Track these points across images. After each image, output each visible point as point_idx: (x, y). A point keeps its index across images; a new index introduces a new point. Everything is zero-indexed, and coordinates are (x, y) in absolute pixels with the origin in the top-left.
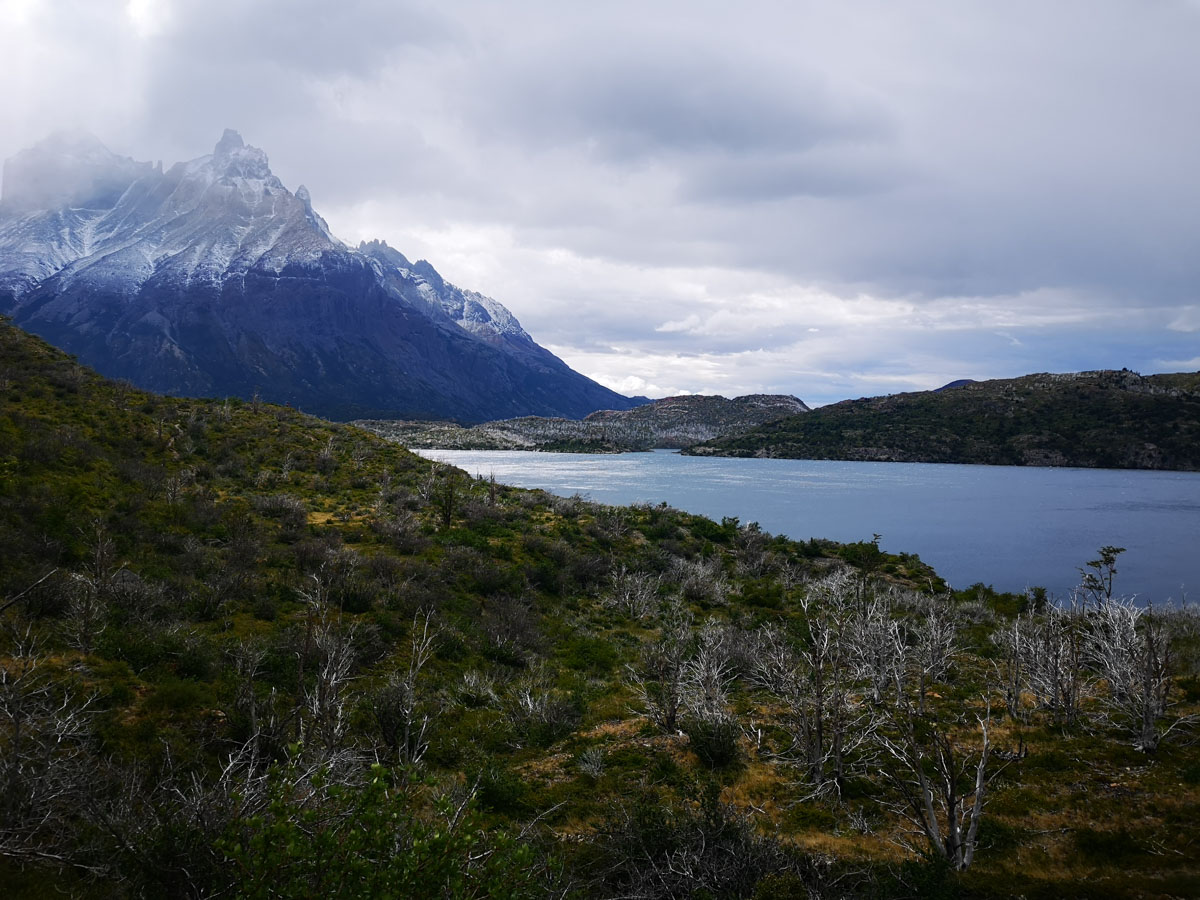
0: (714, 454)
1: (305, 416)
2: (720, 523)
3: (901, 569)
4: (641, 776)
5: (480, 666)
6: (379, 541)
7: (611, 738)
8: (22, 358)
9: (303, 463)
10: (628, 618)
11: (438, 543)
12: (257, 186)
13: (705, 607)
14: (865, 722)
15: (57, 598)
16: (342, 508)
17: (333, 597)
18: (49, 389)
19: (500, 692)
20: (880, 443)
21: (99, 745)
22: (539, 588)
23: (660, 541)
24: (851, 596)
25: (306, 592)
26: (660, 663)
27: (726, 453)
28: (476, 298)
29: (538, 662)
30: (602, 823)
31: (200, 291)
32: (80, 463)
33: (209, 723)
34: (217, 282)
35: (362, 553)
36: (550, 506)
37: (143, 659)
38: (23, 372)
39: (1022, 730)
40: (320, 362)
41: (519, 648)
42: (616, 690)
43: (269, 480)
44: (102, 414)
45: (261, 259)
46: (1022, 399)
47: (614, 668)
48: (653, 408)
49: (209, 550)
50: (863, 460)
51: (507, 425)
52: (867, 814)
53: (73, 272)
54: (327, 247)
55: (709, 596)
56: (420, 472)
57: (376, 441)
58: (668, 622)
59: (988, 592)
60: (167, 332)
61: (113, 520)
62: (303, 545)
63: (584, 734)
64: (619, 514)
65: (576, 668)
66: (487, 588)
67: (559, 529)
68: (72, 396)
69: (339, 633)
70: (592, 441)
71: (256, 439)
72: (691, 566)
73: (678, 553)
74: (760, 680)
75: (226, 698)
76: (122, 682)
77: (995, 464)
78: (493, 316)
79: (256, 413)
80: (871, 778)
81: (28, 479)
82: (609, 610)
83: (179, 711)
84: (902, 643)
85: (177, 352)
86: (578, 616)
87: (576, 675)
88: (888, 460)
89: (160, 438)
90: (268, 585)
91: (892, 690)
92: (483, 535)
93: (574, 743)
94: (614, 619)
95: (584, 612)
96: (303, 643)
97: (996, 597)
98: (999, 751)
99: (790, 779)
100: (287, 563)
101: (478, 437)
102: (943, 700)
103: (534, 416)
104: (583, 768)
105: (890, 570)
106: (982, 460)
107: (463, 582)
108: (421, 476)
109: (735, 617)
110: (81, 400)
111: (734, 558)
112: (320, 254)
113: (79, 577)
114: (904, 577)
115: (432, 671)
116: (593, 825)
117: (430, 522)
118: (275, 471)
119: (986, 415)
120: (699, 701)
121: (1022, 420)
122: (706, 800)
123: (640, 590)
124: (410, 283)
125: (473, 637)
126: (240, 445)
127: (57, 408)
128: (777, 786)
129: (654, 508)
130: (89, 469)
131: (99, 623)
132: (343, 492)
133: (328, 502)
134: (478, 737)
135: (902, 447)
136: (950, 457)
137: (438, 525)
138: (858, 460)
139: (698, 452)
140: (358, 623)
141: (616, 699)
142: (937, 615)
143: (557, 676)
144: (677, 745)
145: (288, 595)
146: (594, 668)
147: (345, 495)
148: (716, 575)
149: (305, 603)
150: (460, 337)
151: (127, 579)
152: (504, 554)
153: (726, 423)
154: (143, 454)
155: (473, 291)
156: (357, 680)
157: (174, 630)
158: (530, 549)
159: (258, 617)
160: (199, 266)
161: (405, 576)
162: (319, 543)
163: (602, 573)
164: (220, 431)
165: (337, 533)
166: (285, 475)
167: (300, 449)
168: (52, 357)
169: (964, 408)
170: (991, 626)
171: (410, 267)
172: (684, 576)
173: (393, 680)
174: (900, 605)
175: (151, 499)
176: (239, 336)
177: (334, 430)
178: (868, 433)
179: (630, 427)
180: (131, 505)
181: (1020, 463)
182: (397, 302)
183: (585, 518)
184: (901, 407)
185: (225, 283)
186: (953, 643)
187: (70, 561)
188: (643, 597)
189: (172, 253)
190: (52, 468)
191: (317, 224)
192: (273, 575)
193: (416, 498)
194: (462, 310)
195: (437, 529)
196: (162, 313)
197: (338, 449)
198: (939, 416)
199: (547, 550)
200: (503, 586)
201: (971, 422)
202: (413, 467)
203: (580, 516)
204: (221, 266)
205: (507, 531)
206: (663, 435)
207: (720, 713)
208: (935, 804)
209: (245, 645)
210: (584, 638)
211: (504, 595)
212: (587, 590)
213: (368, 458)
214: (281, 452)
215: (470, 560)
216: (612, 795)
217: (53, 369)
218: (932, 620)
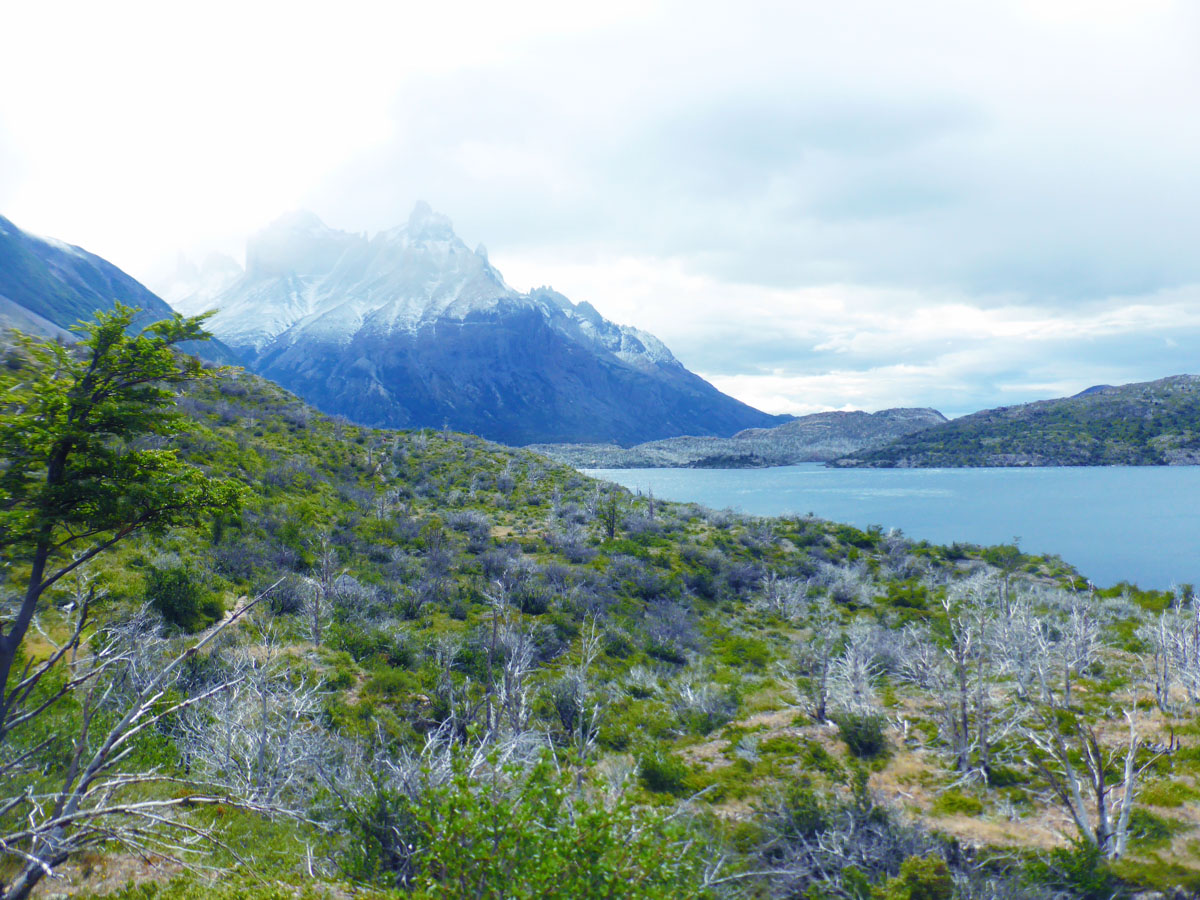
0: (858, 465)
1: (487, 442)
2: (865, 531)
3: (1044, 568)
4: (794, 763)
5: (644, 662)
6: (552, 552)
7: (765, 727)
8: (263, 400)
9: (486, 484)
10: (780, 619)
11: (604, 553)
12: (443, 247)
13: (853, 608)
14: (1010, 714)
15: (294, 598)
16: (520, 523)
17: (514, 600)
18: (284, 425)
19: (664, 686)
20: (1019, 450)
21: (329, 721)
22: (696, 593)
23: (808, 548)
24: (994, 595)
25: (492, 595)
26: (810, 660)
27: (869, 464)
28: (632, 333)
29: (697, 659)
30: (759, 804)
31: (399, 340)
32: (308, 486)
33: (416, 706)
34: (413, 331)
35: (538, 562)
36: (704, 518)
37: (361, 651)
38: (263, 412)
39: (1174, 723)
40: (498, 395)
41: (679, 647)
42: (770, 684)
43: (459, 499)
44: (324, 445)
45: (448, 309)
46: (1162, 401)
47: (767, 665)
48: (797, 425)
49: (411, 559)
50: (1002, 466)
51: (662, 445)
52: (1015, 801)
53: (301, 327)
54: (503, 295)
55: (856, 598)
56: (586, 489)
57: (547, 463)
58: (817, 623)
59: (1134, 590)
60: (373, 374)
61: (335, 533)
62: (488, 555)
63: (740, 724)
64: (769, 524)
65: (732, 664)
66: (648, 595)
67: (713, 540)
68: (302, 430)
69: (522, 632)
70: (742, 457)
71: (447, 463)
72: (837, 571)
73: (825, 559)
74: (905, 675)
75: (429, 685)
76: (345, 670)
77: (1136, 465)
78: (647, 347)
79: (446, 441)
80: (1017, 767)
81: (270, 500)
82: (762, 613)
83: (391, 695)
84: (1045, 639)
85: (383, 391)
86: (733, 617)
87: (732, 670)
88: (1028, 465)
89: (370, 464)
90: (460, 590)
91: (1036, 684)
92: (644, 545)
93: (732, 731)
94: (767, 620)
95: (739, 614)
96: (491, 639)
97: (1142, 593)
98: (1149, 743)
99: (938, 768)
100: (475, 570)
101: (637, 456)
102: (1089, 693)
103: (687, 436)
104: (741, 754)
105: (1032, 570)
106: (1122, 462)
107: (628, 588)
108: (588, 493)
109: (881, 618)
110: (308, 433)
111: (879, 562)
112: (497, 302)
113: (310, 581)
114: (1047, 576)
115: (602, 666)
116: (751, 805)
117: (596, 534)
118: (463, 491)
119: (1125, 418)
120: (847, 694)
121: (1163, 422)
122: (855, 785)
123: (791, 594)
124: (574, 320)
125: (637, 637)
126: (434, 469)
127: (290, 441)
128: (925, 775)
129: (801, 517)
130: (315, 491)
131: (326, 619)
132: (520, 509)
133: (509, 516)
134: (645, 725)
135: (1042, 452)
136: (1090, 460)
137: (604, 536)
138: (997, 466)
139: (842, 464)
140: (537, 623)
141: (769, 692)
142: (1080, 612)
143: (715, 672)
144: (828, 735)
145: (477, 598)
146: (749, 665)
147: (522, 511)
148: (862, 579)
149: (491, 605)
150: (619, 368)
151: (346, 582)
152: (663, 563)
153: (868, 437)
154: (357, 479)
155: (629, 326)
156: (537, 673)
157: (385, 626)
158: (687, 558)
159: (453, 616)
160: (398, 317)
161: (576, 582)
162: (500, 553)
163: (754, 579)
164: (417, 457)
165: (516, 544)
166: (472, 494)
167: (484, 472)
168: (286, 399)
169: (1102, 413)
170: (1136, 622)
171: (573, 308)
172: (830, 581)
173: (568, 674)
174: (1043, 603)
175: (365, 515)
176: (431, 376)
177: (512, 454)
178: (1007, 441)
179: (777, 443)
180: (349, 520)
181: (1161, 463)
182: (564, 339)
183: (737, 528)
184: (1038, 414)
185: (419, 330)
186: (1098, 638)
187: (302, 567)
188: (793, 600)
189: (376, 308)
190: (287, 490)
191: (494, 276)
192: (465, 580)
193: (583, 513)
194: (619, 343)
195: (602, 541)
196: (370, 359)
197: (515, 470)
198: (1077, 422)
199: (702, 559)
200: (663, 591)
201: (1110, 425)
202: (580, 485)
203: (732, 527)
204: (415, 316)
205: (665, 541)
206: (809, 449)
207: (868, 705)
208: (1084, 794)
209: (443, 640)
210: (739, 638)
211: (663, 599)
212: (741, 594)
213: (541, 478)
214: (468, 474)
215: (633, 568)
216: (767, 778)
217: (286, 408)
218: (1076, 617)
